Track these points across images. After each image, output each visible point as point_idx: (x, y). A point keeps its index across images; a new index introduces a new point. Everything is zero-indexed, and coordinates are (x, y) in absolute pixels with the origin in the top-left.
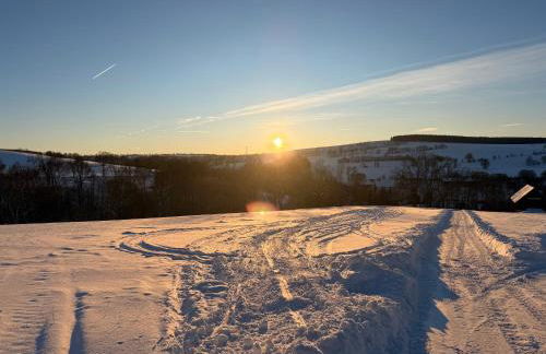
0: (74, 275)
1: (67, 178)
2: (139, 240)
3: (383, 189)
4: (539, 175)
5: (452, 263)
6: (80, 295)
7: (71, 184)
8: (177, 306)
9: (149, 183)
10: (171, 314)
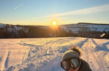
0: (9, 49)
1: (10, 30)
2: (23, 43)
3: (75, 34)
4: (107, 32)
5: (84, 48)
6: (9, 52)
7: (11, 31)
8: (27, 54)
9: (27, 31)
10: (26, 56)
